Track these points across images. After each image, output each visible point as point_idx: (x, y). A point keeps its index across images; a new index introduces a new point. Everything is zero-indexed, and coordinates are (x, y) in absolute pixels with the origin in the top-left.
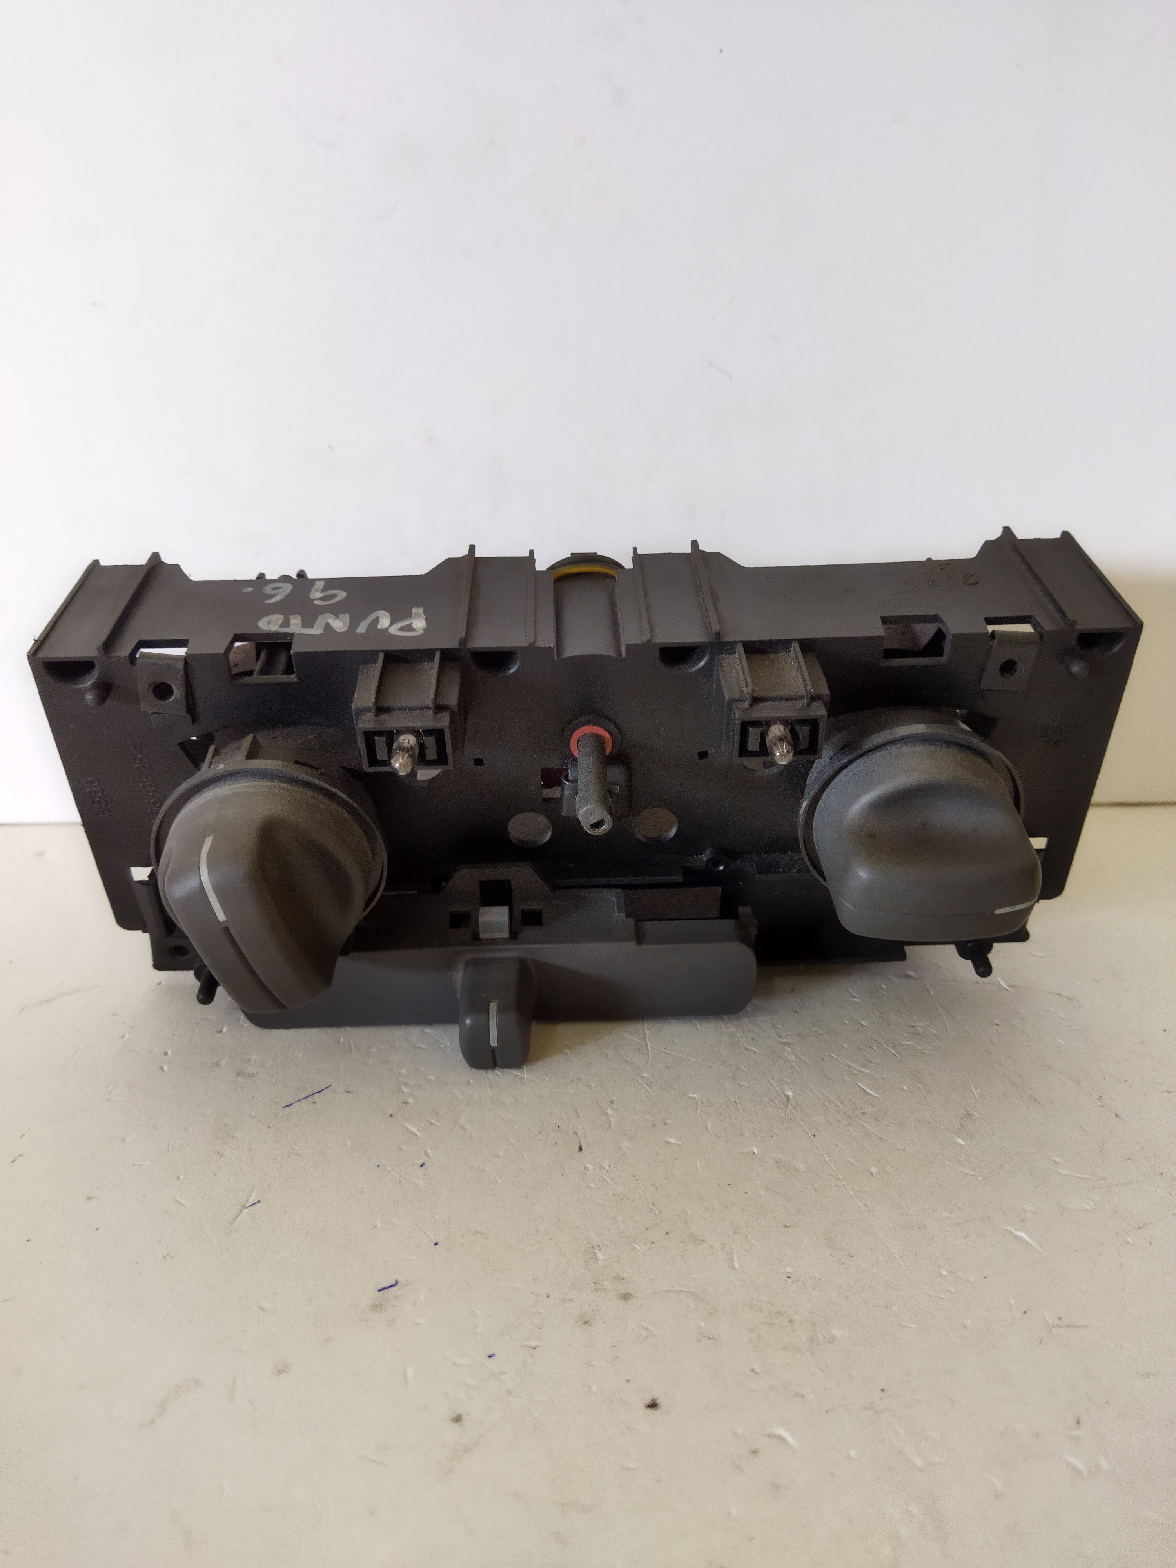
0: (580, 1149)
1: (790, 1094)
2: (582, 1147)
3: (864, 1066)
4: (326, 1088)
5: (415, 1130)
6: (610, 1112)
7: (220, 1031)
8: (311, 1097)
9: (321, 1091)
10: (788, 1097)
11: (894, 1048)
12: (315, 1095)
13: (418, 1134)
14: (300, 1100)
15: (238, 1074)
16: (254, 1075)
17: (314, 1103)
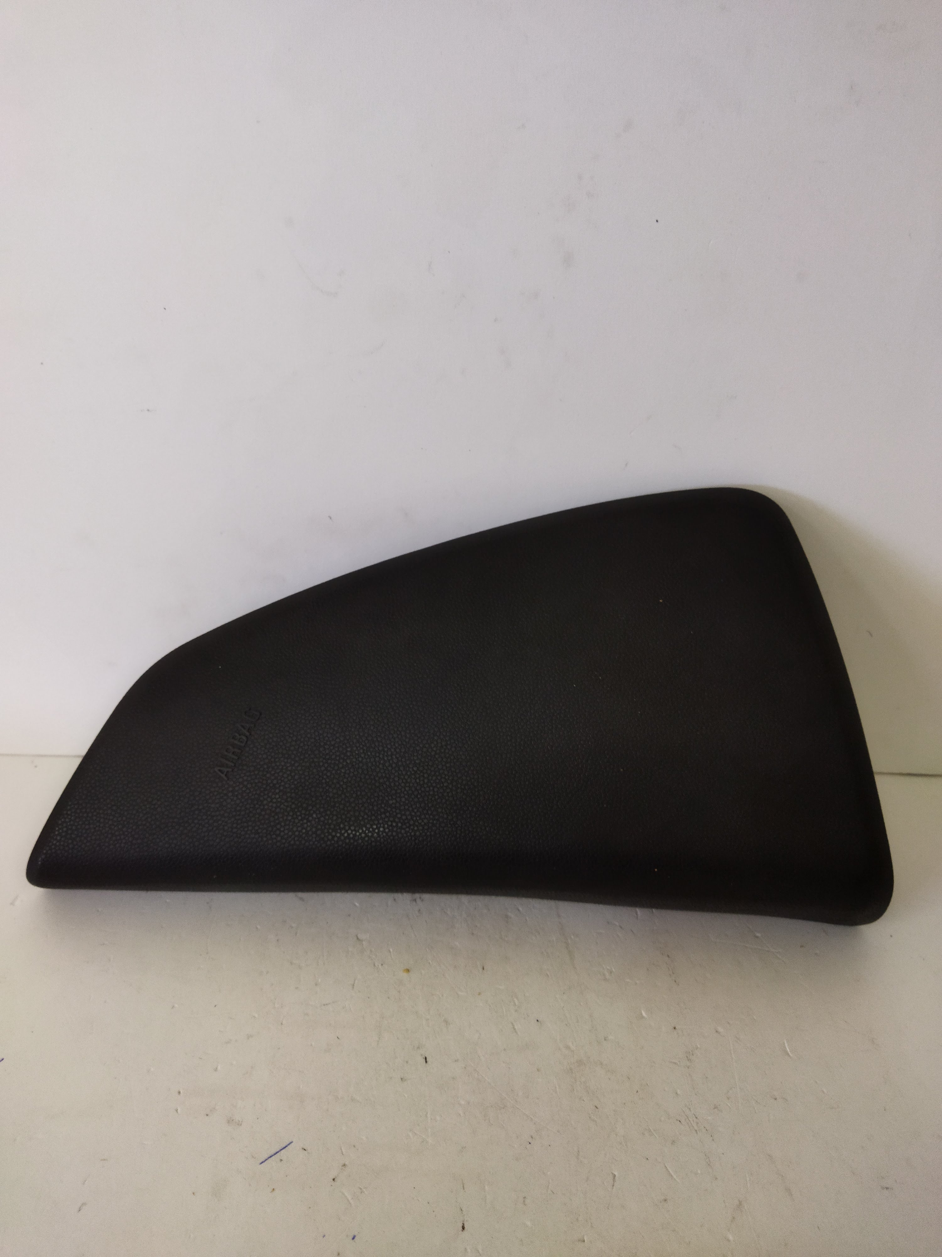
0: (463, 1228)
1: (616, 1173)
2: (465, 1227)
4: (289, 1144)
5: (349, 1197)
6: (487, 1188)
7: (216, 1070)
8: (279, 1153)
9: (286, 1146)
10: (615, 1176)
11: (697, 1123)
12: (282, 1152)
13: (351, 1201)
14: (271, 1157)
15: (229, 1122)
16: (239, 1124)
17: (281, 1160)
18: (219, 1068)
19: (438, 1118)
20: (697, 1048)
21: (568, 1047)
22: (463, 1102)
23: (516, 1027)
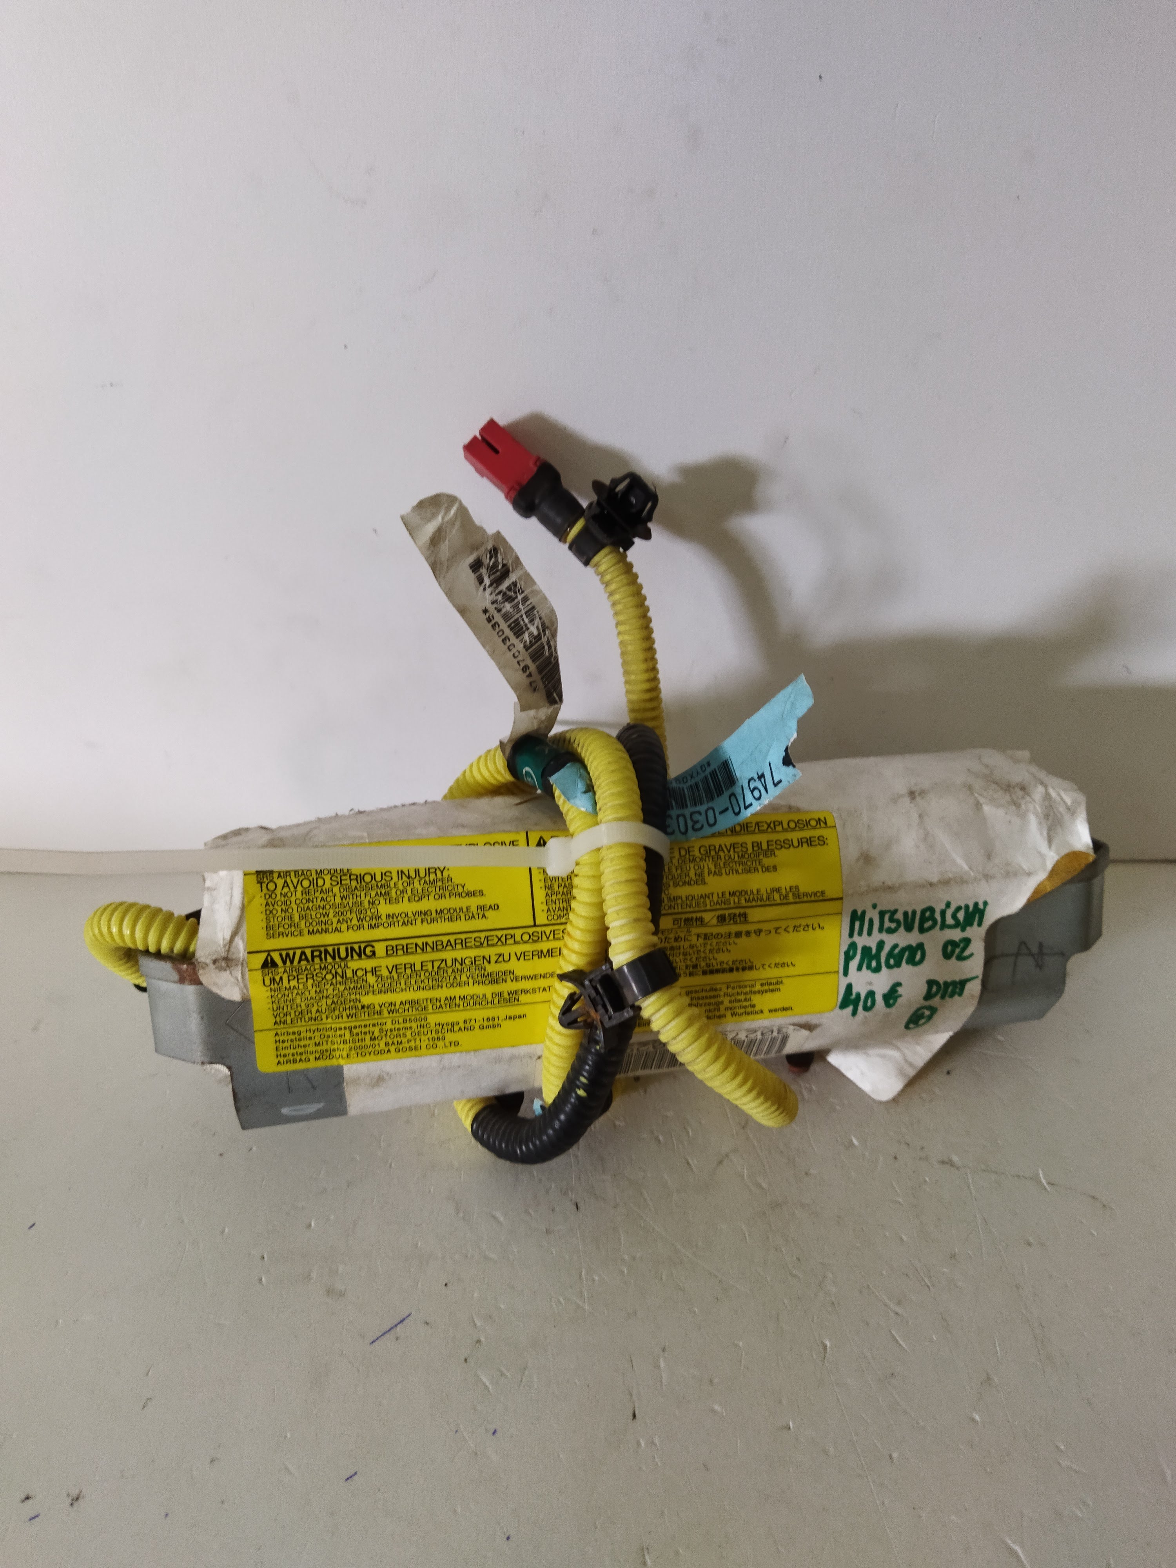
0: (634, 1416)
1: (828, 1343)
2: (636, 1414)
3: (899, 1303)
4: (407, 1317)
5: (487, 1383)
6: (662, 1365)
7: (310, 1226)
8: (394, 1329)
9: (403, 1320)
10: (825, 1347)
11: (930, 1277)
12: (398, 1327)
13: (490, 1387)
14: (384, 1334)
15: (328, 1292)
16: (342, 1294)
17: (397, 1338)
18: (313, 1224)
19: (596, 1278)
20: (925, 1181)
21: (759, 1186)
22: (626, 1257)
23: (691, 1162)
